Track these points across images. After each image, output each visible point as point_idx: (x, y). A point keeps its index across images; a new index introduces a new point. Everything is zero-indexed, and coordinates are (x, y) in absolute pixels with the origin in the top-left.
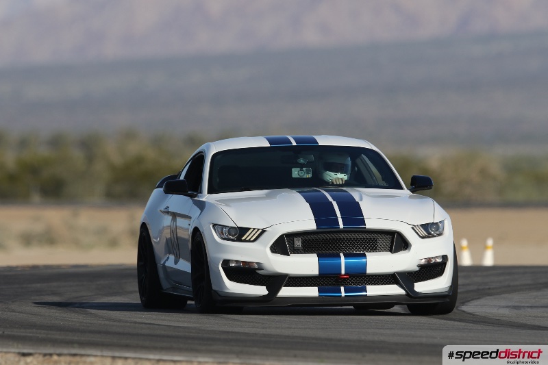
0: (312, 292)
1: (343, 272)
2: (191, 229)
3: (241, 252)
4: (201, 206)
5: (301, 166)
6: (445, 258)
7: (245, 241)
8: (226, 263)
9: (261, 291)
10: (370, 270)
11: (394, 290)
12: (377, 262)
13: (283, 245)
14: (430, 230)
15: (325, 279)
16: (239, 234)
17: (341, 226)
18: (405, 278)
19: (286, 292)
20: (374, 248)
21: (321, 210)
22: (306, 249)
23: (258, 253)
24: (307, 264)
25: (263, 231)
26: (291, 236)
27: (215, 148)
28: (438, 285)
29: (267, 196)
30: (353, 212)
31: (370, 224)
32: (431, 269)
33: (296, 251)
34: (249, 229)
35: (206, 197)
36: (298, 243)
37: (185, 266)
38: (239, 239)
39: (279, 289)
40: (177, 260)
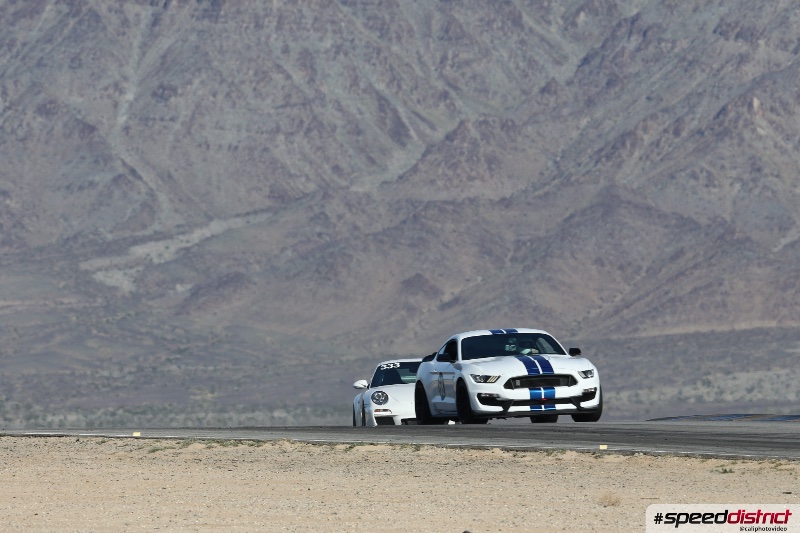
0: (527, 408)
1: (543, 397)
2: (456, 379)
3: (487, 389)
4: (459, 368)
5: (510, 344)
6: (595, 389)
7: (489, 383)
8: (479, 395)
9: (499, 409)
10: (557, 396)
11: (571, 406)
12: (561, 392)
13: (510, 384)
14: (586, 374)
15: (534, 401)
16: (486, 379)
17: (541, 372)
18: (575, 400)
19: (513, 409)
20: (559, 385)
21: (529, 365)
22: (522, 386)
23: (497, 389)
24: (524, 394)
25: (499, 377)
26: (514, 379)
27: (461, 337)
28: (593, 403)
29: (496, 360)
30: (547, 366)
31: (557, 371)
32: (588, 395)
33: (517, 387)
34: (491, 376)
35: (460, 361)
36: (518, 383)
37: (451, 400)
38: (485, 382)
39: (509, 408)
40: (443, 398)
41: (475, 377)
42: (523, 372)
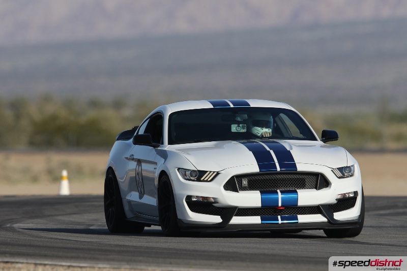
0: (256, 220)
1: (280, 205)
2: (158, 173)
3: (200, 190)
4: (164, 154)
5: (238, 123)
6: (356, 193)
7: (204, 181)
8: (189, 198)
9: (217, 219)
10: (301, 203)
11: (319, 218)
12: (307, 197)
14: (344, 172)
15: (266, 210)
16: (199, 176)
17: (278, 169)
18: (327, 209)
19: (236, 220)
20: (303, 186)
21: (261, 157)
22: (252, 187)
23: (214, 190)
24: (252, 198)
25: (218, 173)
26: (240, 177)
29: (217, 146)
32: (345, 202)
33: (244, 189)
34: (206, 171)
36: (245, 182)
38: (199, 180)
39: (230, 219)
40: (141, 196)
42: (252, 166)
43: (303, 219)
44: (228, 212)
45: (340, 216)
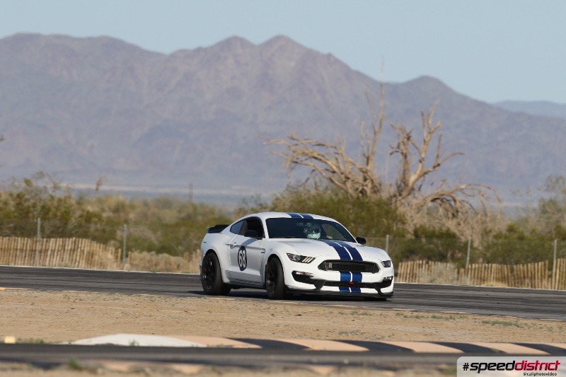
0: (336, 289)
1: (351, 281)
3: (301, 268)
6: (392, 277)
7: (304, 263)
8: (294, 273)
9: (312, 287)
10: (363, 281)
11: (373, 291)
12: (367, 277)
13: (323, 266)
14: (386, 264)
15: (343, 284)
16: (301, 259)
17: (352, 259)
18: (378, 286)
19: (325, 288)
20: (366, 271)
21: (340, 250)
22: (334, 268)
23: (312, 269)
24: (335, 276)
25: (314, 258)
26: (327, 262)
28: (389, 290)
30: (354, 252)
31: (364, 259)
32: (386, 283)
33: (330, 269)
34: (305, 257)
35: (267, 239)
36: (330, 265)
37: (256, 273)
38: (300, 261)
39: (321, 287)
40: (242, 269)
41: (291, 256)
42: (335, 256)
43: (364, 290)
44: (319, 283)
45: (384, 290)
